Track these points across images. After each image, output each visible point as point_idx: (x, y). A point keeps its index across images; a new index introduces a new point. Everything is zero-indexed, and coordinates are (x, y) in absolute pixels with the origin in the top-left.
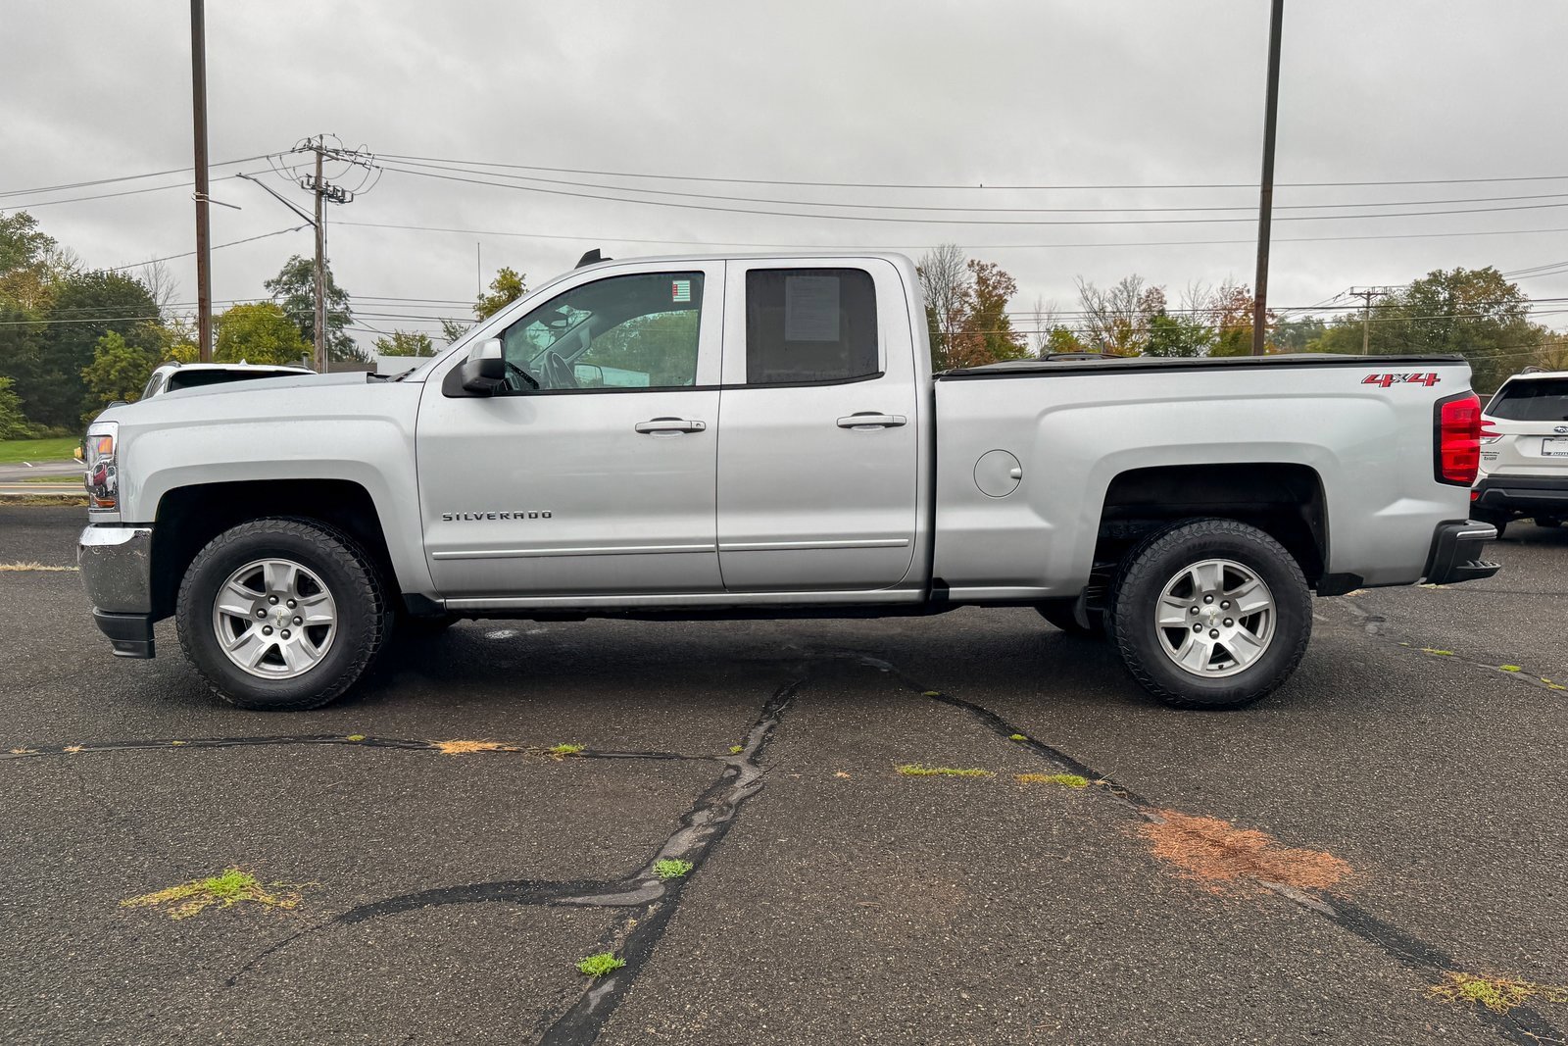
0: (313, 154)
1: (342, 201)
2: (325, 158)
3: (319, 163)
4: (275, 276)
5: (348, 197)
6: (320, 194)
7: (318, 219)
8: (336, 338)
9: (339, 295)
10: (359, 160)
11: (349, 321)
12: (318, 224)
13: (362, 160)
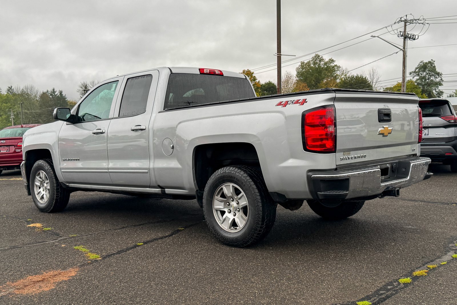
0: (403, 23)
1: (414, 39)
2: (407, 24)
3: (405, 26)
4: (413, 70)
5: (417, 37)
6: (405, 38)
7: (404, 48)
8: (437, 92)
9: (438, 74)
10: (419, 22)
11: (441, 84)
12: (404, 50)
13: (422, 22)
